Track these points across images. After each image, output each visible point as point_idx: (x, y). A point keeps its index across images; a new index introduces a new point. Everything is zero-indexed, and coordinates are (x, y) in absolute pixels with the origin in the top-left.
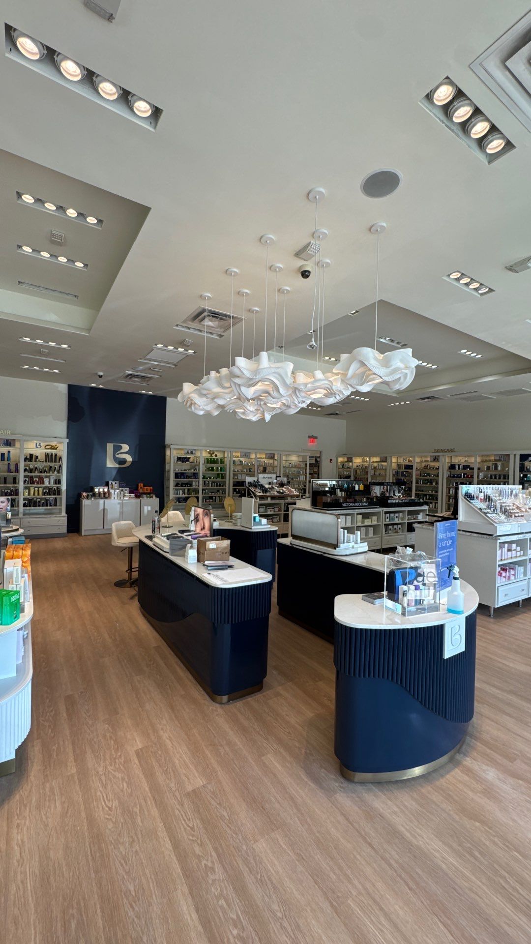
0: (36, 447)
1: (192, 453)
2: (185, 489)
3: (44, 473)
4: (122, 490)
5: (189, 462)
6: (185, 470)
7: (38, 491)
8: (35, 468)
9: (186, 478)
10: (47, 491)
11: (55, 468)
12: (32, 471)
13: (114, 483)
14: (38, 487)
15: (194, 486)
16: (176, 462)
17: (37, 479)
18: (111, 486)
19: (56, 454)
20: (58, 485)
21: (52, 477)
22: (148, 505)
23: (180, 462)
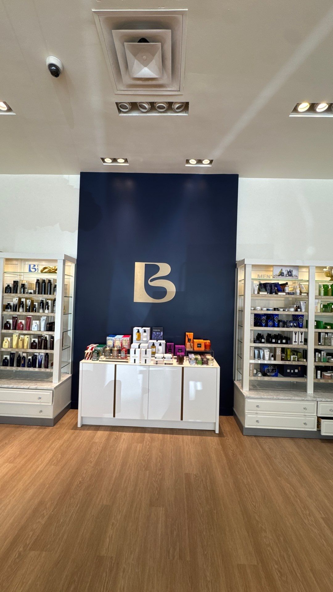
0: (30, 271)
1: (291, 275)
2: (275, 348)
3: (32, 311)
4: (153, 344)
5: (284, 294)
6: (275, 309)
7: (23, 341)
8: (21, 304)
9: (278, 326)
10: (37, 340)
11: (47, 303)
12: (15, 308)
13: (141, 330)
14: (25, 335)
15: (295, 342)
16: (256, 292)
17: (23, 322)
18: (135, 337)
19: (50, 281)
20: (50, 333)
21: (43, 319)
22: (196, 380)
23: (266, 293)
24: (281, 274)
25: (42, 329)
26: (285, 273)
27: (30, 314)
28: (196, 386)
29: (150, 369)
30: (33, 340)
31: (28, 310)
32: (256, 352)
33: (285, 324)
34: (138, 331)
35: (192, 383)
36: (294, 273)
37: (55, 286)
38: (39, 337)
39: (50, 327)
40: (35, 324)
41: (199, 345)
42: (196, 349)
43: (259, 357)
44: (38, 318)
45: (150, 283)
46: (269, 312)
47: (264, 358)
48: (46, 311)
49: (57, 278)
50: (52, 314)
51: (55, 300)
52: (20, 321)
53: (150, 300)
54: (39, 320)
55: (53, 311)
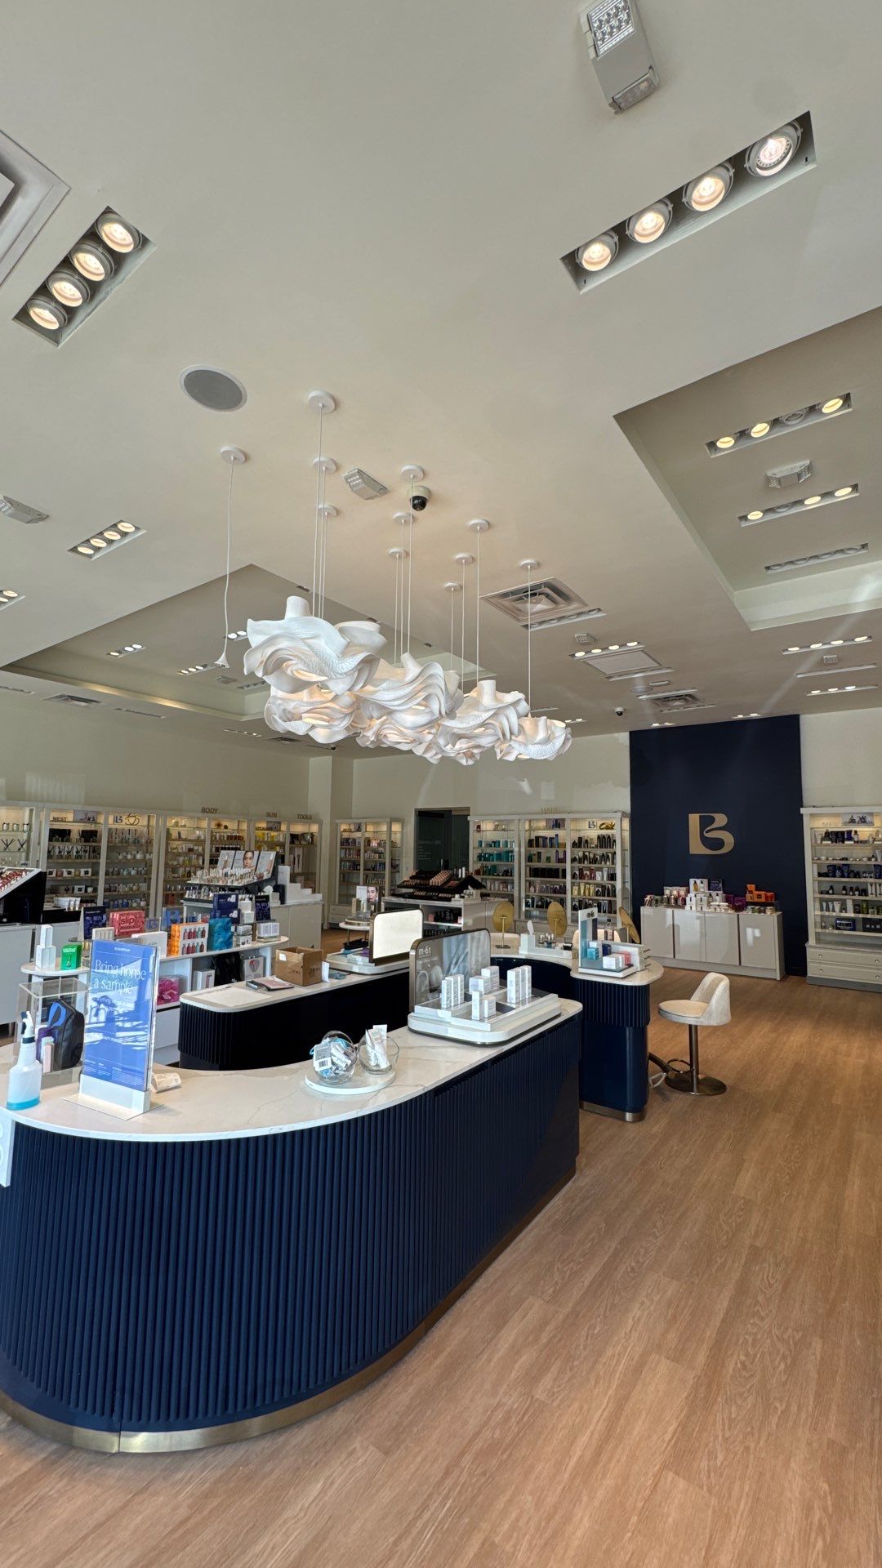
0: (590, 827)
1: (864, 822)
2: (846, 900)
3: (595, 863)
4: (710, 895)
5: (852, 842)
6: (843, 859)
7: (589, 889)
8: (585, 857)
9: (848, 877)
10: (600, 889)
11: (608, 856)
12: (581, 861)
13: (698, 881)
14: (589, 884)
15: (872, 894)
16: (819, 842)
17: (588, 873)
18: (692, 887)
19: (609, 837)
20: (612, 882)
21: (605, 870)
22: (754, 927)
23: (830, 842)
24: (852, 821)
25: (605, 879)
26: (857, 820)
27: (593, 866)
28: (754, 933)
29: (706, 915)
30: (597, 889)
31: (590, 863)
32: (824, 904)
33: (857, 875)
34: (695, 882)
35: (749, 931)
36: (868, 819)
37: (615, 841)
38: (603, 887)
39: (612, 877)
40: (598, 874)
41: (759, 896)
42: (756, 900)
43: (828, 910)
44: (601, 869)
45: (706, 835)
46: (835, 862)
47: (834, 911)
48: (608, 863)
49: (616, 832)
50: (613, 866)
51: (615, 853)
52: (585, 872)
53: (708, 852)
54: (602, 871)
55: (613, 863)
